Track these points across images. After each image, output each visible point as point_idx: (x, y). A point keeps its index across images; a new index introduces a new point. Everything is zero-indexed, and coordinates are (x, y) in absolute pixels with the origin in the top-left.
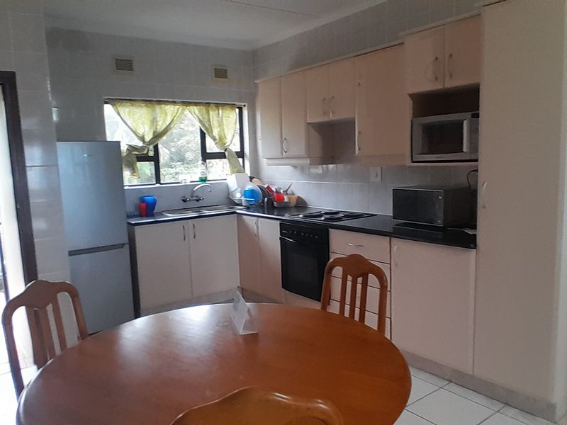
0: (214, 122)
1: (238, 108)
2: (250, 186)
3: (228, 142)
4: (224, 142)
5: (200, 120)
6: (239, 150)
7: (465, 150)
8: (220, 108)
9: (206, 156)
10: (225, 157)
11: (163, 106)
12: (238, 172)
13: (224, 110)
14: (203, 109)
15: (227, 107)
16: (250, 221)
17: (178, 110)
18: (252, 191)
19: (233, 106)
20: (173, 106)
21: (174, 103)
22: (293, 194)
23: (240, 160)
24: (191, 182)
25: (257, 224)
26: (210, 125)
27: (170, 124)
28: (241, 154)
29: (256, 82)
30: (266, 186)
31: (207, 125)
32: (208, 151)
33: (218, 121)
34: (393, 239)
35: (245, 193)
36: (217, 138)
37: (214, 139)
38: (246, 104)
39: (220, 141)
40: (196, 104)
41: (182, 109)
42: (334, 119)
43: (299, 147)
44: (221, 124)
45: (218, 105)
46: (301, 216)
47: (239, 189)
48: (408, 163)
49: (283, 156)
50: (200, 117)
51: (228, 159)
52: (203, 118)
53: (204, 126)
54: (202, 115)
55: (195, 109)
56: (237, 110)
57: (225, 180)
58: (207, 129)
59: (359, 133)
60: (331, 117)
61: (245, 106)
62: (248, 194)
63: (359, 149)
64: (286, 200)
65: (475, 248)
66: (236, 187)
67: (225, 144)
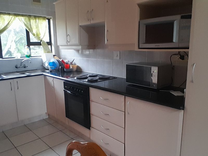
0: (33, 26)
1: (47, 19)
2: (53, 60)
3: (41, 36)
4: (40, 37)
5: (25, 25)
6: (48, 41)
7: (174, 41)
8: (37, 18)
9: (29, 44)
10: (41, 45)
11: (2, 15)
12: (48, 52)
13: (39, 20)
14: (27, 18)
15: (41, 18)
16: (50, 80)
17: (12, 18)
18: (53, 63)
19: (44, 18)
20: (8, 16)
21: (9, 14)
22: (75, 64)
23: (50, 46)
24: (21, 57)
25: (53, 81)
26: (31, 27)
27: (7, 26)
28: (50, 43)
29: (54, 4)
30: (61, 60)
31: (29, 27)
32: (31, 41)
33: (36, 25)
34: (127, 97)
35: (49, 64)
36: (36, 34)
37: (34, 35)
38: (52, 17)
39: (37, 36)
40: (23, 16)
41: (14, 18)
42: (93, 23)
43: (75, 40)
44: (37, 27)
45: (35, 17)
46: (75, 78)
47: (47, 61)
48: (136, 49)
49: (68, 45)
50: (25, 23)
51: (43, 46)
52: (27, 23)
53: (27, 27)
54: (26, 22)
55: (22, 18)
56: (47, 20)
57: (41, 56)
58: (29, 29)
59: (107, 31)
60: (92, 22)
61: (51, 18)
62: (51, 64)
63: (107, 40)
64: (71, 68)
65: (183, 109)
66: (46, 60)
67: (40, 38)
